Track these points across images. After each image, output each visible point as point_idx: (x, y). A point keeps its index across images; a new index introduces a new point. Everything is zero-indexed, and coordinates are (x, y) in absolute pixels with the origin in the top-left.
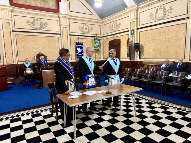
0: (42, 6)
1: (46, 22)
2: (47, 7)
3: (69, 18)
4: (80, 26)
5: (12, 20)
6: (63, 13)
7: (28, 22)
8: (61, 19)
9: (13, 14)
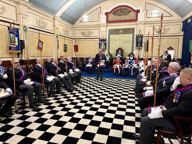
3: (145, 24)
6: (140, 21)
8: (138, 25)
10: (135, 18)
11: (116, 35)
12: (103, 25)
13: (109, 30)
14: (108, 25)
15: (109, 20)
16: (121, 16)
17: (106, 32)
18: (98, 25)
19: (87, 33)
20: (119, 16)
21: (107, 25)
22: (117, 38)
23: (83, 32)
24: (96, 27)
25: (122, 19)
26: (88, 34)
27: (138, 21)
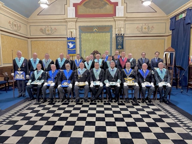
10: (112, 13)
11: (89, 34)
12: (71, 20)
13: (80, 27)
14: (78, 20)
15: (79, 13)
16: (95, 9)
17: (76, 29)
18: (64, 19)
19: (48, 30)
20: (92, 9)
21: (76, 21)
22: (90, 38)
23: (43, 29)
24: (62, 22)
25: (96, 13)
26: (50, 32)
27: (117, 16)
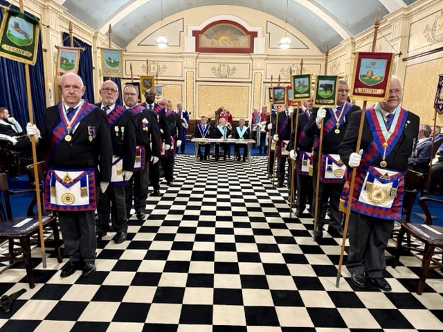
0: (232, 46)
1: (234, 68)
2: (237, 46)
4: (283, 69)
5: (196, 69)
7: (214, 68)
9: (198, 60)
